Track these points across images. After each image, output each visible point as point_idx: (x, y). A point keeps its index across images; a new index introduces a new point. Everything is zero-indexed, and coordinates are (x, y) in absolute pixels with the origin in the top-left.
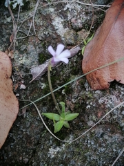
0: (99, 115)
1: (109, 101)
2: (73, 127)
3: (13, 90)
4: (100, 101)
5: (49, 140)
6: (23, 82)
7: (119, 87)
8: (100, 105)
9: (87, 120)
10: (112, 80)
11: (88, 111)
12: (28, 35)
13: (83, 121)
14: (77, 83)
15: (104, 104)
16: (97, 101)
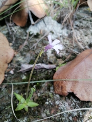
0: (52, 112)
1: (63, 105)
2: (30, 112)
3: (5, 71)
4: (57, 102)
5: (9, 114)
6: (13, 69)
7: (73, 98)
8: (55, 105)
9: (42, 111)
10: (71, 92)
11: (45, 106)
12: (30, 49)
13: (39, 111)
14: (46, 85)
15: (58, 105)
16: (55, 101)
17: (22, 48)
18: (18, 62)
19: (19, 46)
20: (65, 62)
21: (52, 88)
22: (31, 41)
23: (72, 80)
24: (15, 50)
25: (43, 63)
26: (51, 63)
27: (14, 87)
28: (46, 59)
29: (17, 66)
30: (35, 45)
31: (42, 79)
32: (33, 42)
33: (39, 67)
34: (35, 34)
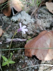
0: (23, 67)
1: (29, 63)
2: (10, 67)
4: (26, 61)
6: (2, 42)
7: (35, 59)
8: (25, 63)
9: (17, 66)
10: (34, 55)
11: (19, 63)
12: (12, 29)
13: (15, 66)
14: (20, 51)
15: (27, 63)
16: (25, 61)
17: (7, 29)
18: (5, 37)
19: (6, 28)
20: (32, 38)
21: (23, 53)
22: (13, 25)
23: (35, 48)
24: (3, 30)
25: (19, 38)
26: (24, 38)
27: (2, 52)
28: (21, 35)
29: (4, 40)
30: (15, 27)
31: (18, 48)
32: (14, 26)
33: (16, 40)
34: (16, 21)
